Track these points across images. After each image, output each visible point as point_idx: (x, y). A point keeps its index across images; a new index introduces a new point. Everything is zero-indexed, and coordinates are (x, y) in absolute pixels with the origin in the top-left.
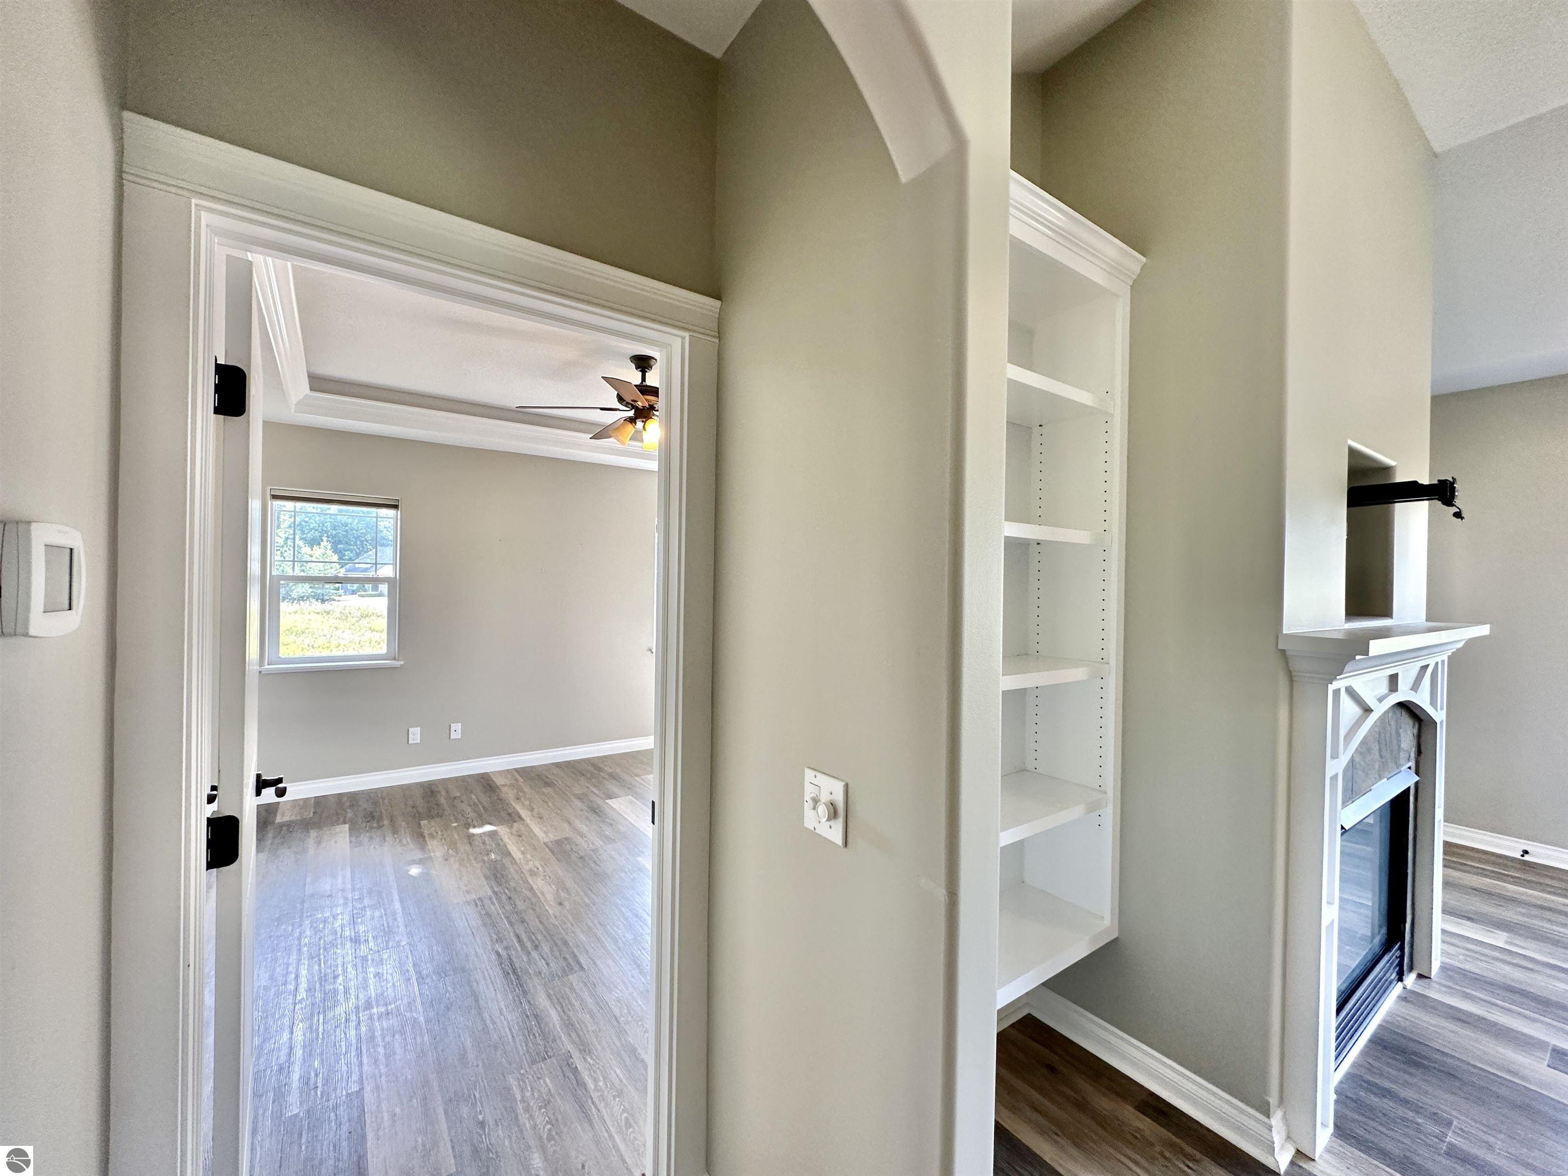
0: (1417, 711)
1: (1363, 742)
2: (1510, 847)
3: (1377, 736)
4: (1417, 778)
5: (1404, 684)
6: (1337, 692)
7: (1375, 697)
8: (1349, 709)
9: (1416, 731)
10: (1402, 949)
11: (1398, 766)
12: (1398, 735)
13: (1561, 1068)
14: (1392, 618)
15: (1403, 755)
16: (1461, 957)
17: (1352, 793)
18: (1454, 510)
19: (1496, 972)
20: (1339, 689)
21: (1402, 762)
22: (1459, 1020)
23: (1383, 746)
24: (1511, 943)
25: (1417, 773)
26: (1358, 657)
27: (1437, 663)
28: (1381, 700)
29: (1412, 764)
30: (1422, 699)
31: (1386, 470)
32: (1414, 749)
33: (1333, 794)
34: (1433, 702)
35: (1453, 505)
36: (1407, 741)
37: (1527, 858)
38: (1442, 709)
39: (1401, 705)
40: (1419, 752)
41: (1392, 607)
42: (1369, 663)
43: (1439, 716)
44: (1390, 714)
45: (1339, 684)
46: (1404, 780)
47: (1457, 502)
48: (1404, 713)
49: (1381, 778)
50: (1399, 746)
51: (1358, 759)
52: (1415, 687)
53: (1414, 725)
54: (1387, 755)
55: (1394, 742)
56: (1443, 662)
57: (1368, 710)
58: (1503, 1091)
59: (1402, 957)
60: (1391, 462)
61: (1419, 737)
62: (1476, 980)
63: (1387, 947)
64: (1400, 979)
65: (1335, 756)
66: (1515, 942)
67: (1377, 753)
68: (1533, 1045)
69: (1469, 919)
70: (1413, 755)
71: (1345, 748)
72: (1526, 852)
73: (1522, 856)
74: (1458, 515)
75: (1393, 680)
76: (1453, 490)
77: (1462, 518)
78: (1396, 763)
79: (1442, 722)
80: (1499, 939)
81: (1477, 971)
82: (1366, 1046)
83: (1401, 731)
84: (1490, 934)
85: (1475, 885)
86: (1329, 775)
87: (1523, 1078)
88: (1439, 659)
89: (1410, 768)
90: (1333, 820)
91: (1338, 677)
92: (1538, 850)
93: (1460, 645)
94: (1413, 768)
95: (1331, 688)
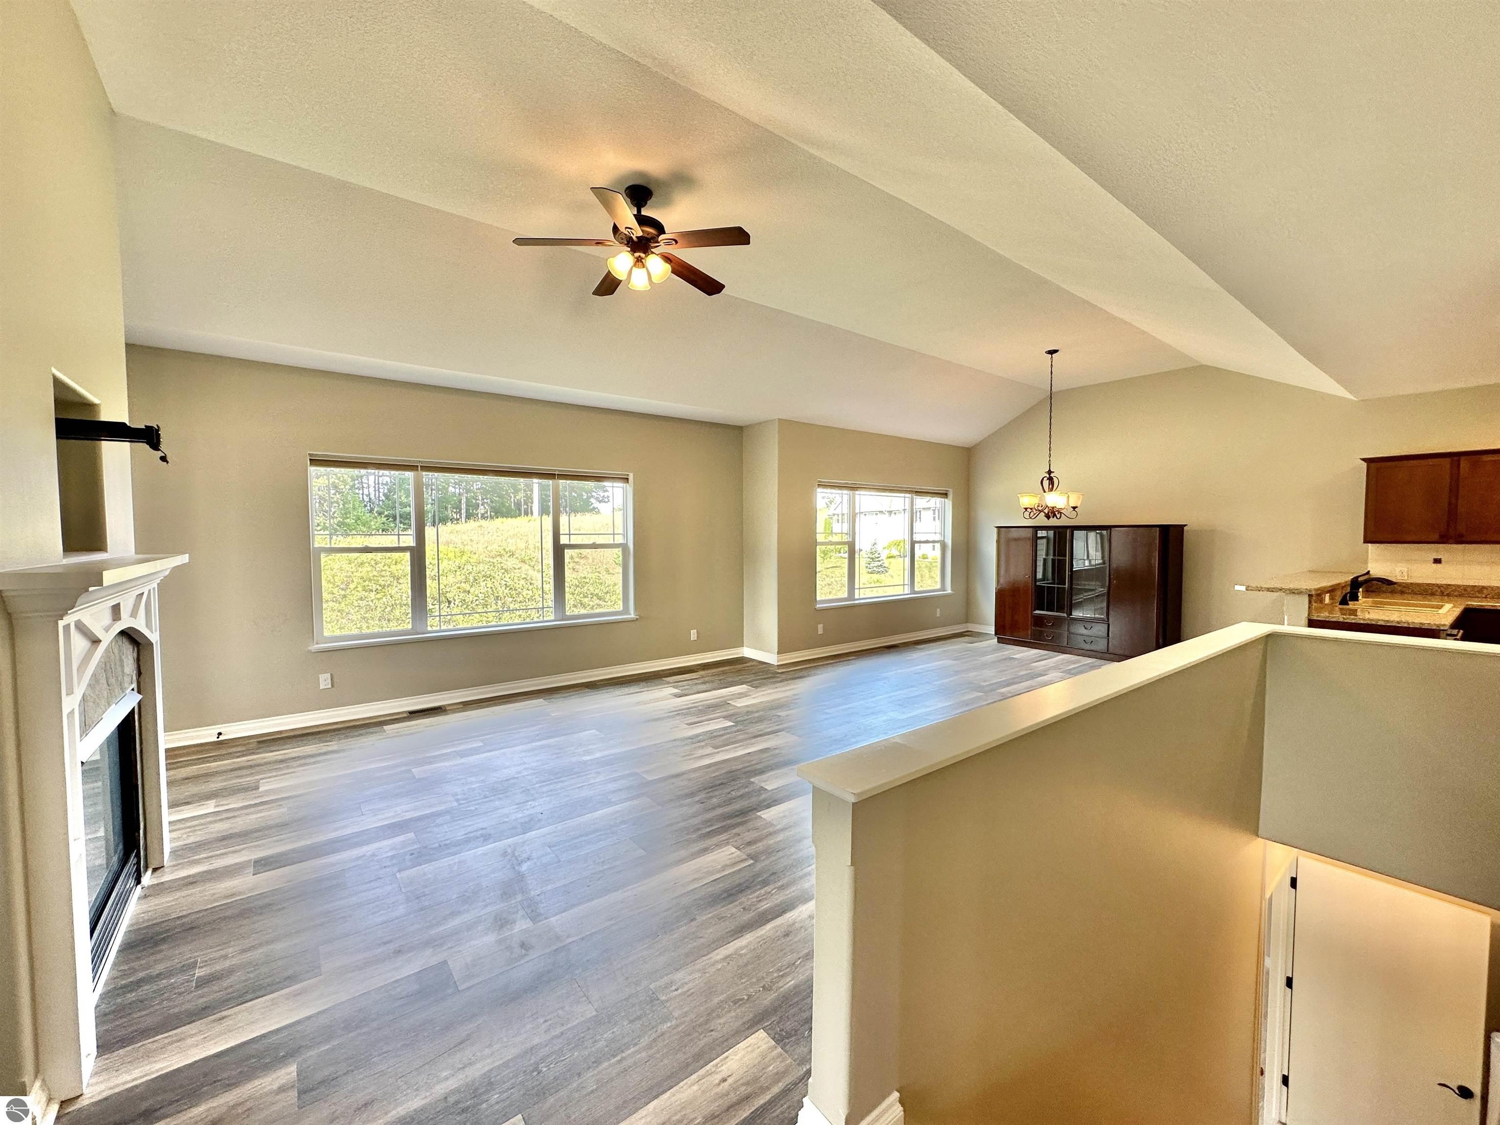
0: (134, 636)
1: (94, 675)
2: (206, 735)
3: (104, 666)
4: (140, 697)
5: (125, 612)
6: (67, 627)
7: (102, 627)
8: (80, 644)
9: (135, 655)
10: (138, 856)
11: (123, 690)
12: (121, 660)
13: (261, 871)
14: (107, 552)
15: (127, 679)
16: (185, 836)
17: (86, 727)
18: (160, 454)
19: (211, 833)
20: (69, 625)
21: (126, 685)
22: (192, 883)
23: (109, 674)
24: (217, 806)
25: (139, 692)
26: (91, 589)
27: (150, 590)
28: (107, 629)
29: (134, 685)
30: (139, 624)
31: (90, 407)
32: (135, 672)
33: (70, 728)
34: (148, 625)
35: (160, 450)
36: (130, 667)
37: (222, 738)
38: (156, 631)
39: (123, 633)
40: (139, 674)
41: (106, 542)
42: (104, 593)
43: (154, 637)
44: (113, 644)
45: (70, 619)
46: (129, 702)
47: (162, 447)
48: (125, 640)
49: (109, 705)
50: (123, 671)
51: (89, 692)
52: (134, 614)
53: (134, 650)
54: (112, 681)
55: (119, 669)
56: (154, 589)
57: (96, 642)
58: (229, 913)
59: (138, 863)
60: (96, 401)
61: (138, 660)
62: (199, 846)
63: (124, 862)
64: (138, 881)
65: (70, 692)
66: (222, 803)
67: (105, 682)
68: (242, 867)
69: (188, 803)
70: (135, 678)
71: (79, 683)
72: (220, 734)
73: (218, 738)
74: (164, 459)
75: (116, 610)
76: (158, 436)
77: (167, 462)
78: (121, 689)
79: (157, 642)
80: (210, 807)
81: (197, 839)
82: (117, 957)
83: (123, 657)
84: (203, 807)
85: (184, 776)
86: (66, 711)
87: (240, 893)
88: (151, 587)
89: (133, 690)
90: (73, 756)
91: (69, 612)
92: (227, 729)
93: (167, 573)
94: (136, 689)
95: (61, 624)
